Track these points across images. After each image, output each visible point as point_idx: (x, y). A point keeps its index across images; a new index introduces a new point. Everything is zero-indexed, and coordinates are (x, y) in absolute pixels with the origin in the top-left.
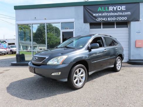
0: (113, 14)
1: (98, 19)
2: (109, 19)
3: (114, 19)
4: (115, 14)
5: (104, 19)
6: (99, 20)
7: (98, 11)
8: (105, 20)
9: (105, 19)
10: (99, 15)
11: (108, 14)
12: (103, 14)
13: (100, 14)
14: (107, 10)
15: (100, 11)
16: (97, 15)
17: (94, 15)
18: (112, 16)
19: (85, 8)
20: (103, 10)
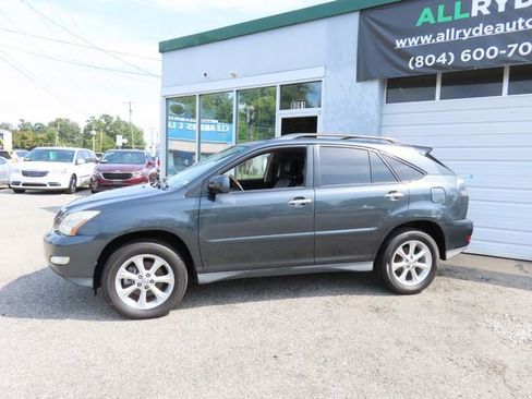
0: (488, 30)
1: (414, 62)
2: (465, 56)
3: (492, 53)
4: (501, 28)
5: (442, 59)
6: (419, 63)
7: (419, 24)
8: (444, 61)
9: (448, 58)
10: (420, 42)
11: (462, 35)
12: (441, 38)
13: (426, 39)
14: (458, 15)
15: (426, 24)
16: (413, 42)
17: (400, 44)
18: (484, 42)
19: (366, 22)
20: (441, 19)
